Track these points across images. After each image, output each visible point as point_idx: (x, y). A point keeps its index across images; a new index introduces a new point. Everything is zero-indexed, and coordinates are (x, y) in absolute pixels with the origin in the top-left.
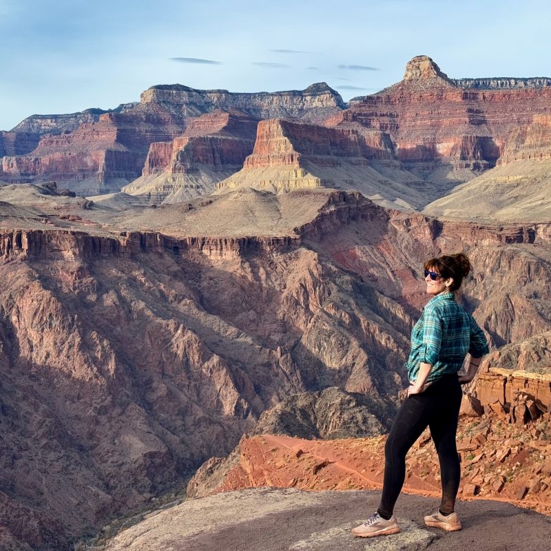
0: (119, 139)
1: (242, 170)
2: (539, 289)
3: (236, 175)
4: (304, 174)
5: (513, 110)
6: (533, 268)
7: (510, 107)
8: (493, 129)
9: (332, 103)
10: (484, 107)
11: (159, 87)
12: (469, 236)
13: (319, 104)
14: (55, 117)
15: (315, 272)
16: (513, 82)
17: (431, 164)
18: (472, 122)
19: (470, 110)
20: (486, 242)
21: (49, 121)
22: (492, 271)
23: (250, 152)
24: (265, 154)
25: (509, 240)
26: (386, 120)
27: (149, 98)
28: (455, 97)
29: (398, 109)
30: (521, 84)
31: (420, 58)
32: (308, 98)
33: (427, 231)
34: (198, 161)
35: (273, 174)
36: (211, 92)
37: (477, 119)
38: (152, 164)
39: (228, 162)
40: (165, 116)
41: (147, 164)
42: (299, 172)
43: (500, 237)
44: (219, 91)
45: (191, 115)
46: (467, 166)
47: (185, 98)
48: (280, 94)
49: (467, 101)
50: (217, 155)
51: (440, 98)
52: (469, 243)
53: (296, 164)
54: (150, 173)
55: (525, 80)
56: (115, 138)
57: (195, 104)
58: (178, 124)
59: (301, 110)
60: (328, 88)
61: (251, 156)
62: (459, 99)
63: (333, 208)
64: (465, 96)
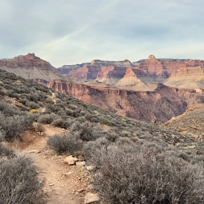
0: (89, 71)
1: (123, 78)
2: (199, 101)
3: (122, 79)
4: (138, 79)
5: (171, 66)
6: (198, 97)
7: (171, 65)
8: (167, 70)
9: (129, 64)
10: (165, 65)
11: (95, 60)
12: (184, 91)
13: (127, 64)
14: (69, 66)
15: (161, 97)
16: (165, 59)
17: (155, 77)
18: (163, 68)
19: (163, 66)
20: (187, 92)
21: (68, 66)
22: (189, 98)
23: (125, 74)
24: (128, 75)
25: (192, 92)
26: (146, 68)
27: (93, 62)
28: (159, 63)
29: (148, 66)
30: (167, 60)
31: (151, 55)
32: (124, 63)
33: (175, 90)
34: (110, 76)
35: (131, 79)
36: (105, 61)
37: (164, 68)
38: (99, 76)
39: (115, 76)
40: (97, 66)
41: (98, 76)
42: (137, 78)
43: (190, 92)
44: (107, 61)
45: (102, 66)
46: (163, 77)
47: (100, 62)
48: (118, 62)
49: (162, 64)
50: (114, 75)
51: (156, 63)
52: (184, 92)
53: (136, 77)
54: (98, 78)
55: (168, 59)
56: (88, 71)
57: (102, 64)
58: (99, 68)
59: (123, 65)
60: (128, 61)
61: (125, 75)
62: (160, 64)
63: (159, 86)
64: (161, 63)
